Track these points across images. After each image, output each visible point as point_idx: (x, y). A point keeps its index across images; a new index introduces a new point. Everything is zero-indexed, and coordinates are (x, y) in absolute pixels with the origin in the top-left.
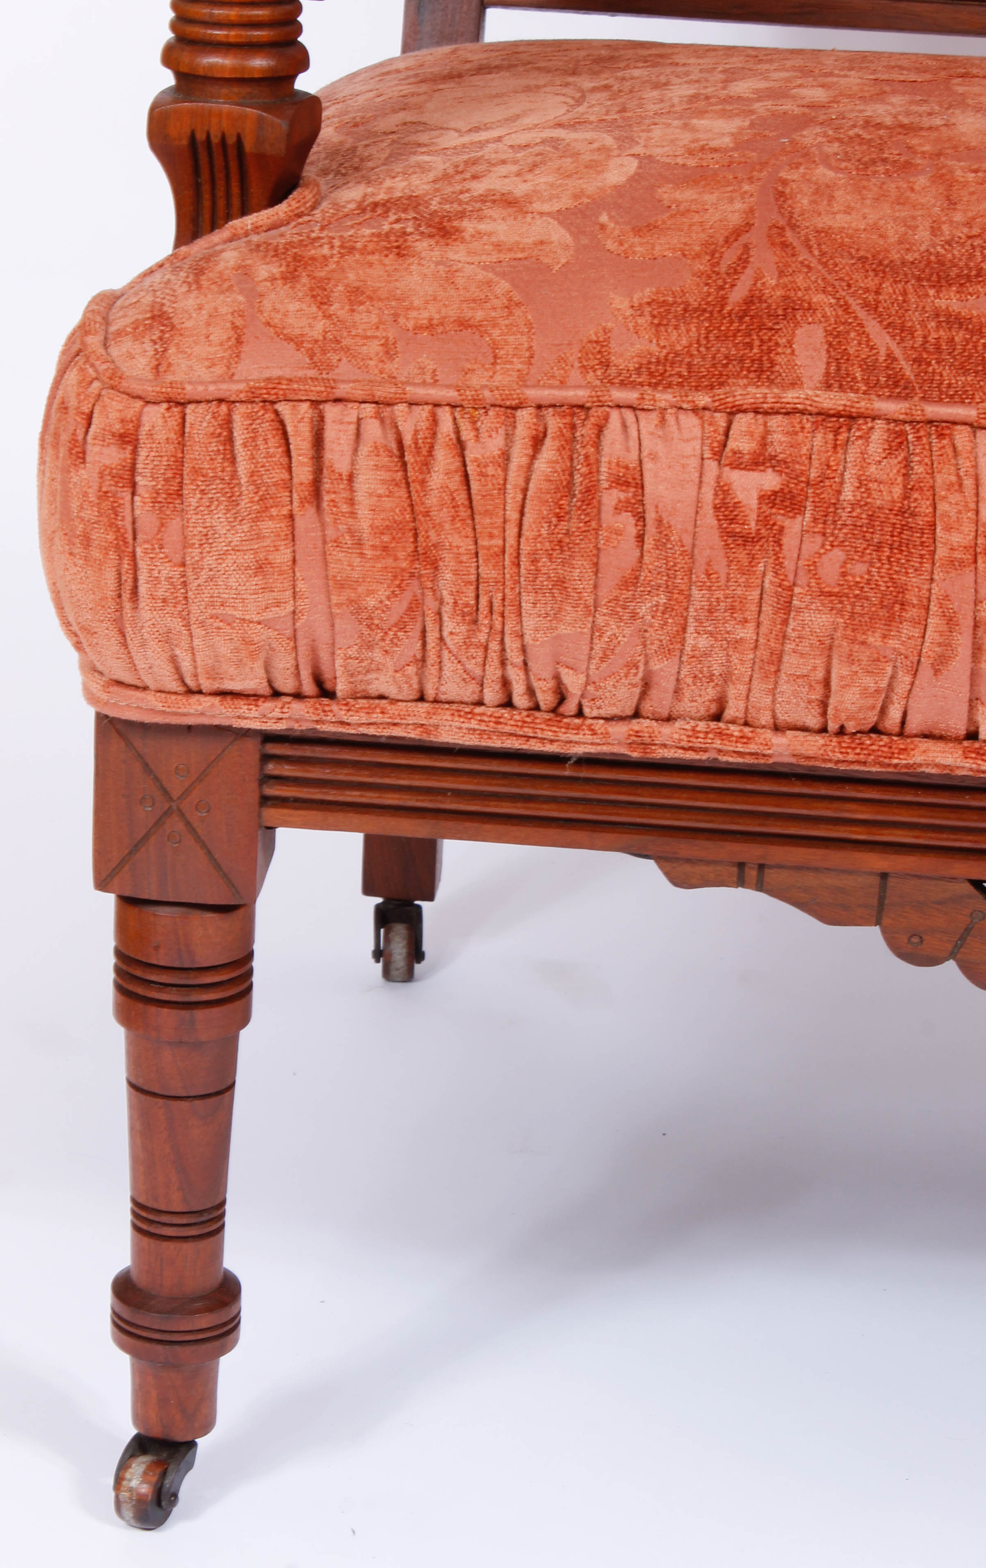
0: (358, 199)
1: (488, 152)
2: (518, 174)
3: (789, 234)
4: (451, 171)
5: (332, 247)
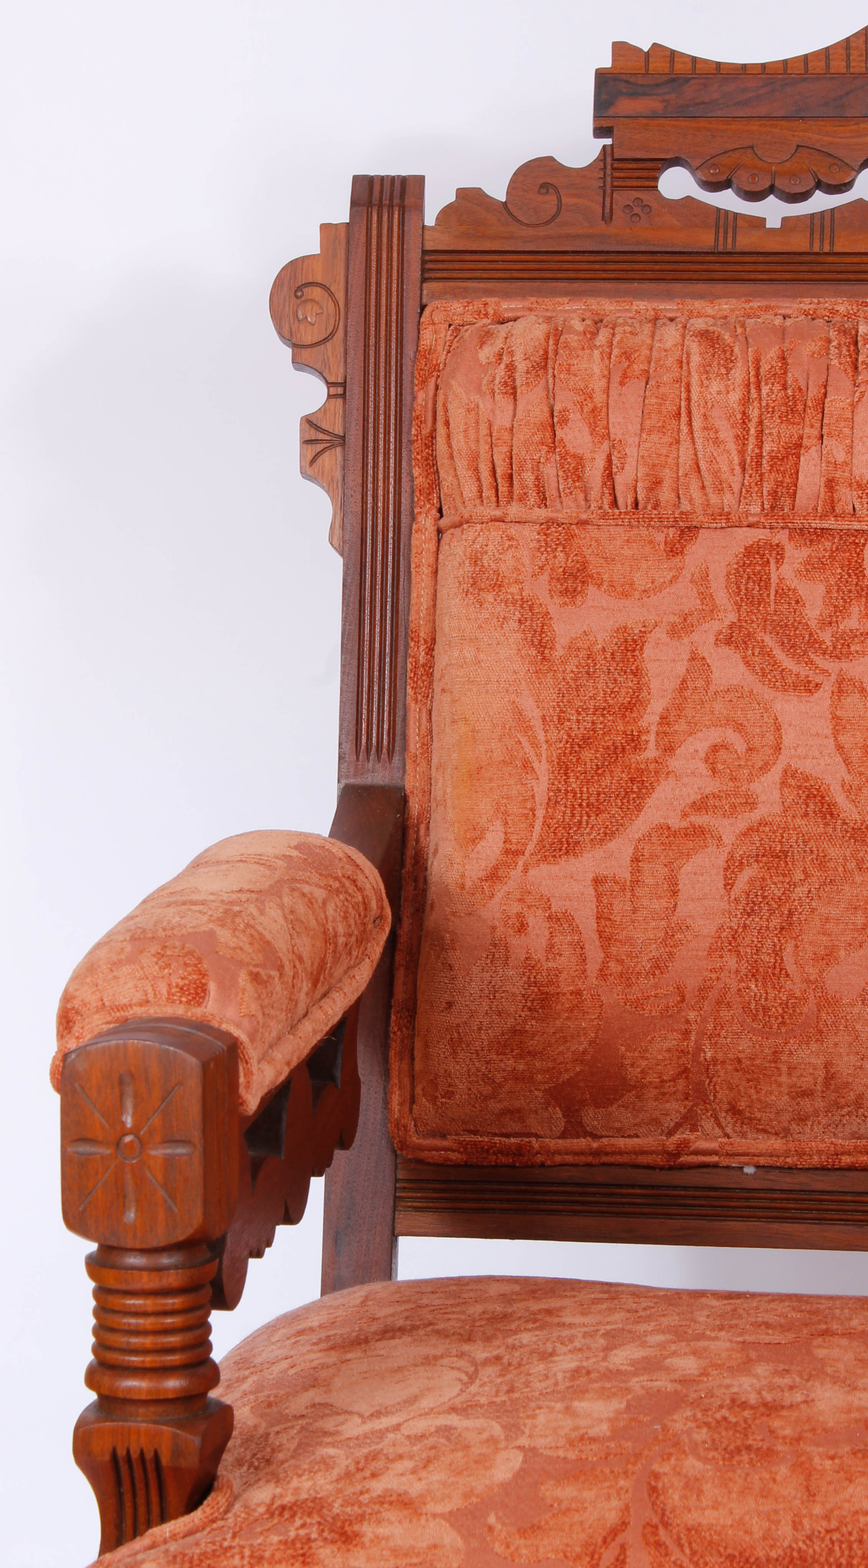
0: (268, 1502)
1: (385, 1445)
2: (414, 1472)
3: (662, 1531)
4: (352, 1468)
5: (243, 1557)
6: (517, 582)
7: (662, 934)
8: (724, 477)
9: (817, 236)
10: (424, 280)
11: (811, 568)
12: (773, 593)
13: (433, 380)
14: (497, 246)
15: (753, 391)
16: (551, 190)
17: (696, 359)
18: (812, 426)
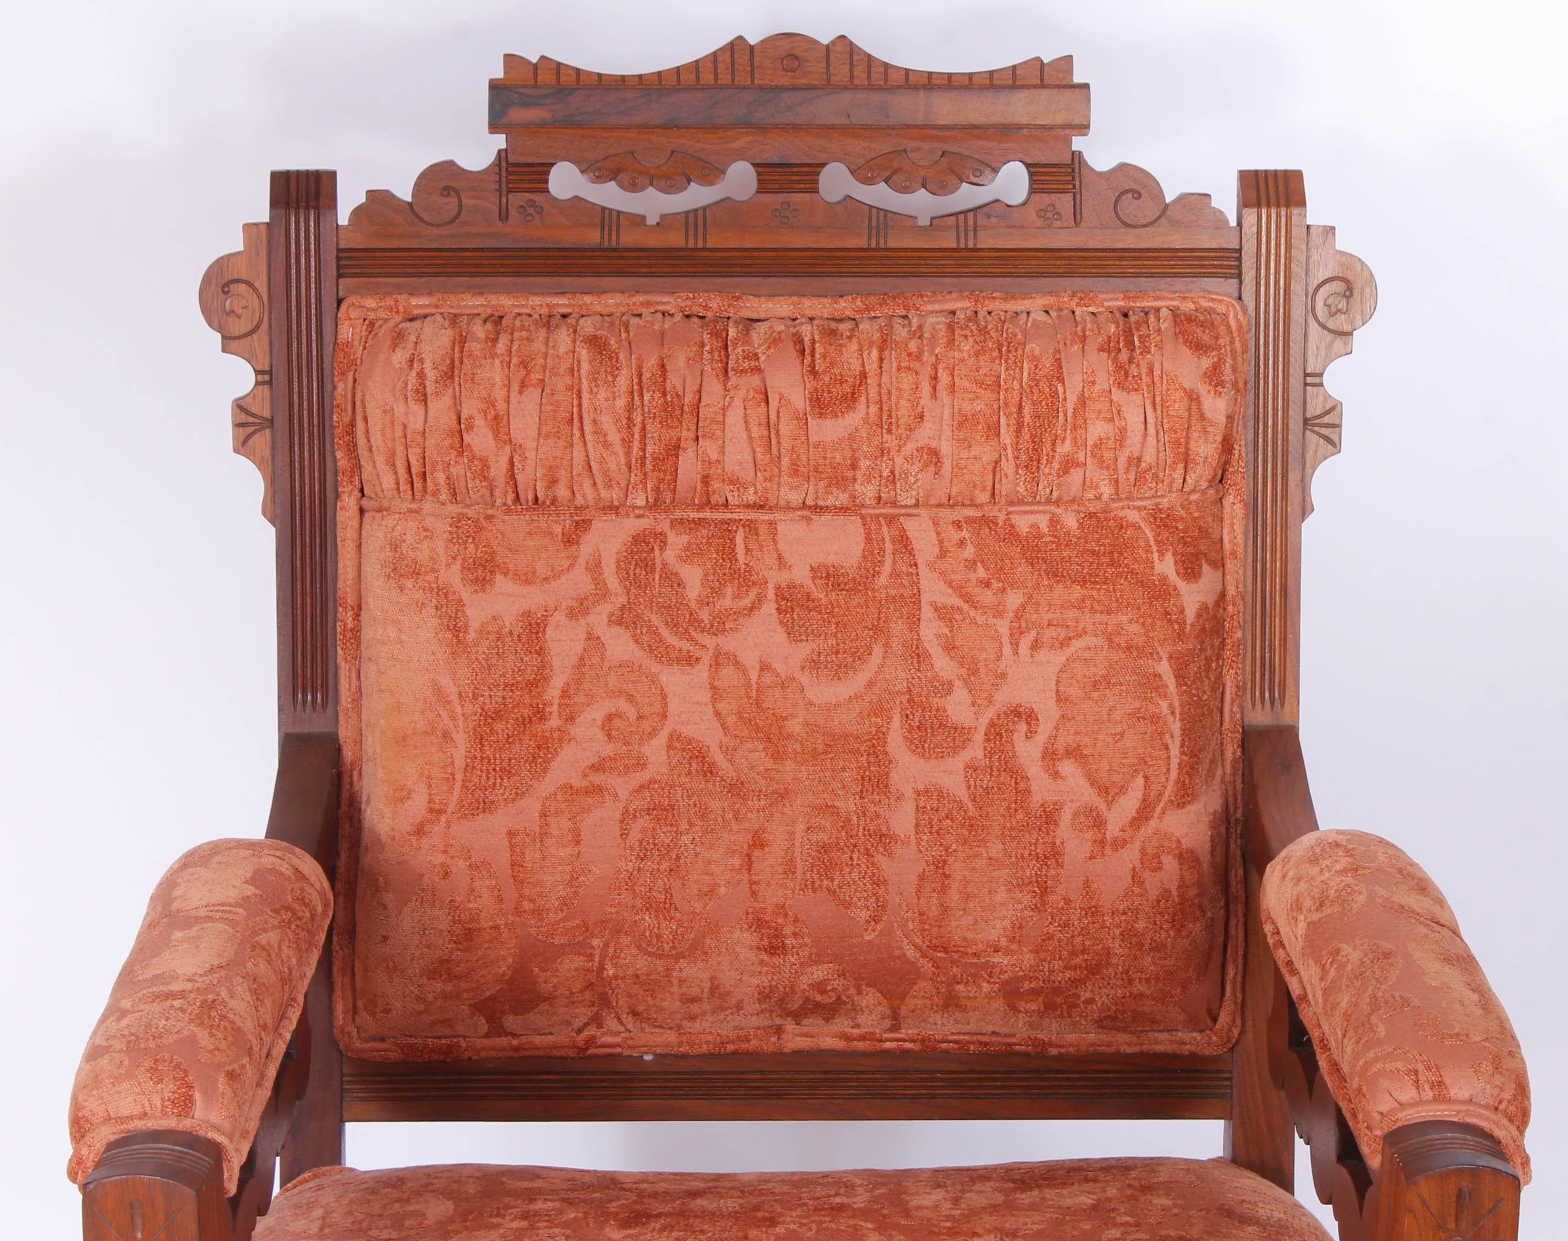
6: (433, 570)
7: (568, 877)
8: (612, 475)
9: (691, 233)
10: (339, 276)
11: (690, 554)
12: (657, 577)
13: (352, 373)
14: (405, 244)
15: (636, 398)
16: (452, 193)
17: (585, 366)
18: (688, 430)
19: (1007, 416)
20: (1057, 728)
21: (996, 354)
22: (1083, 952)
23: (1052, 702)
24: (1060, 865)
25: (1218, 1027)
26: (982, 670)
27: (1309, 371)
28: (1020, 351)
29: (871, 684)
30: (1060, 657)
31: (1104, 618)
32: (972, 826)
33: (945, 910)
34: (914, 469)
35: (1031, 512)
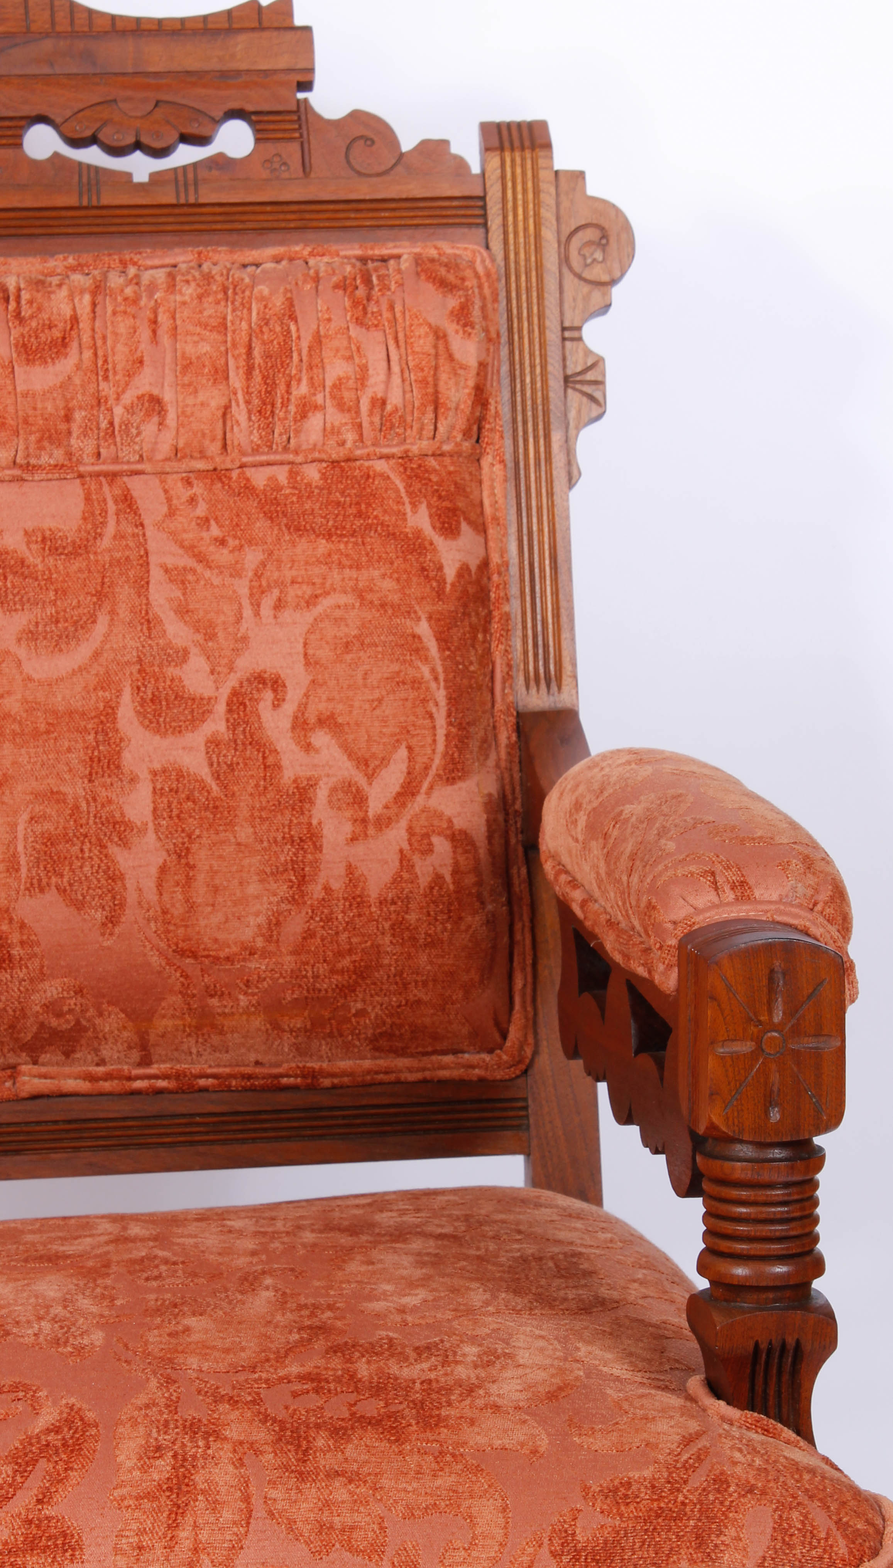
19: (236, 358)
20: (306, 695)
21: (220, 296)
22: (350, 952)
23: (300, 667)
24: (318, 848)
25: (508, 1044)
26: (221, 635)
27: (567, 324)
28: (247, 293)
29: (97, 655)
30: (308, 617)
31: (354, 573)
32: (216, 807)
33: (191, 907)
34: (136, 419)
35: (269, 464)
